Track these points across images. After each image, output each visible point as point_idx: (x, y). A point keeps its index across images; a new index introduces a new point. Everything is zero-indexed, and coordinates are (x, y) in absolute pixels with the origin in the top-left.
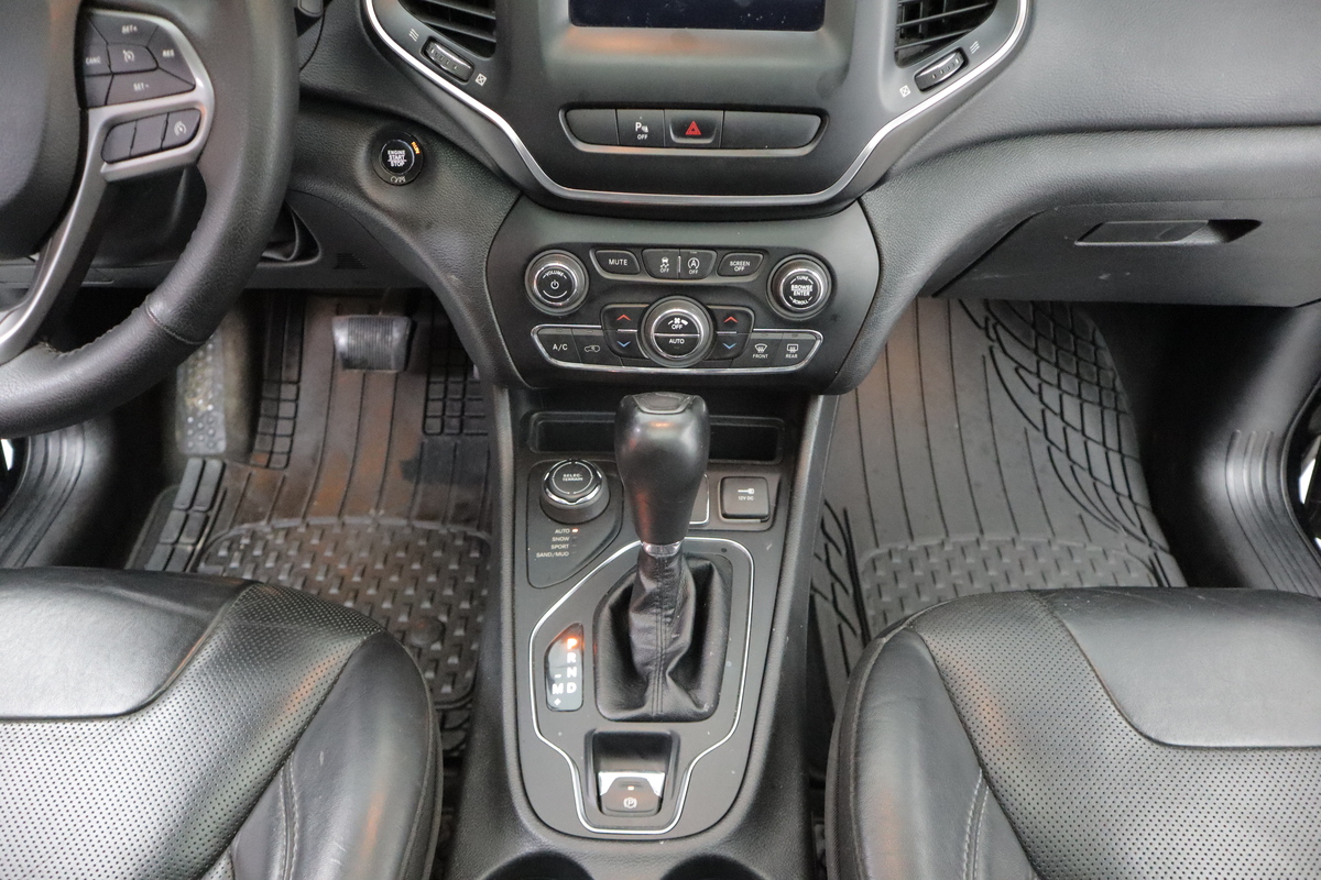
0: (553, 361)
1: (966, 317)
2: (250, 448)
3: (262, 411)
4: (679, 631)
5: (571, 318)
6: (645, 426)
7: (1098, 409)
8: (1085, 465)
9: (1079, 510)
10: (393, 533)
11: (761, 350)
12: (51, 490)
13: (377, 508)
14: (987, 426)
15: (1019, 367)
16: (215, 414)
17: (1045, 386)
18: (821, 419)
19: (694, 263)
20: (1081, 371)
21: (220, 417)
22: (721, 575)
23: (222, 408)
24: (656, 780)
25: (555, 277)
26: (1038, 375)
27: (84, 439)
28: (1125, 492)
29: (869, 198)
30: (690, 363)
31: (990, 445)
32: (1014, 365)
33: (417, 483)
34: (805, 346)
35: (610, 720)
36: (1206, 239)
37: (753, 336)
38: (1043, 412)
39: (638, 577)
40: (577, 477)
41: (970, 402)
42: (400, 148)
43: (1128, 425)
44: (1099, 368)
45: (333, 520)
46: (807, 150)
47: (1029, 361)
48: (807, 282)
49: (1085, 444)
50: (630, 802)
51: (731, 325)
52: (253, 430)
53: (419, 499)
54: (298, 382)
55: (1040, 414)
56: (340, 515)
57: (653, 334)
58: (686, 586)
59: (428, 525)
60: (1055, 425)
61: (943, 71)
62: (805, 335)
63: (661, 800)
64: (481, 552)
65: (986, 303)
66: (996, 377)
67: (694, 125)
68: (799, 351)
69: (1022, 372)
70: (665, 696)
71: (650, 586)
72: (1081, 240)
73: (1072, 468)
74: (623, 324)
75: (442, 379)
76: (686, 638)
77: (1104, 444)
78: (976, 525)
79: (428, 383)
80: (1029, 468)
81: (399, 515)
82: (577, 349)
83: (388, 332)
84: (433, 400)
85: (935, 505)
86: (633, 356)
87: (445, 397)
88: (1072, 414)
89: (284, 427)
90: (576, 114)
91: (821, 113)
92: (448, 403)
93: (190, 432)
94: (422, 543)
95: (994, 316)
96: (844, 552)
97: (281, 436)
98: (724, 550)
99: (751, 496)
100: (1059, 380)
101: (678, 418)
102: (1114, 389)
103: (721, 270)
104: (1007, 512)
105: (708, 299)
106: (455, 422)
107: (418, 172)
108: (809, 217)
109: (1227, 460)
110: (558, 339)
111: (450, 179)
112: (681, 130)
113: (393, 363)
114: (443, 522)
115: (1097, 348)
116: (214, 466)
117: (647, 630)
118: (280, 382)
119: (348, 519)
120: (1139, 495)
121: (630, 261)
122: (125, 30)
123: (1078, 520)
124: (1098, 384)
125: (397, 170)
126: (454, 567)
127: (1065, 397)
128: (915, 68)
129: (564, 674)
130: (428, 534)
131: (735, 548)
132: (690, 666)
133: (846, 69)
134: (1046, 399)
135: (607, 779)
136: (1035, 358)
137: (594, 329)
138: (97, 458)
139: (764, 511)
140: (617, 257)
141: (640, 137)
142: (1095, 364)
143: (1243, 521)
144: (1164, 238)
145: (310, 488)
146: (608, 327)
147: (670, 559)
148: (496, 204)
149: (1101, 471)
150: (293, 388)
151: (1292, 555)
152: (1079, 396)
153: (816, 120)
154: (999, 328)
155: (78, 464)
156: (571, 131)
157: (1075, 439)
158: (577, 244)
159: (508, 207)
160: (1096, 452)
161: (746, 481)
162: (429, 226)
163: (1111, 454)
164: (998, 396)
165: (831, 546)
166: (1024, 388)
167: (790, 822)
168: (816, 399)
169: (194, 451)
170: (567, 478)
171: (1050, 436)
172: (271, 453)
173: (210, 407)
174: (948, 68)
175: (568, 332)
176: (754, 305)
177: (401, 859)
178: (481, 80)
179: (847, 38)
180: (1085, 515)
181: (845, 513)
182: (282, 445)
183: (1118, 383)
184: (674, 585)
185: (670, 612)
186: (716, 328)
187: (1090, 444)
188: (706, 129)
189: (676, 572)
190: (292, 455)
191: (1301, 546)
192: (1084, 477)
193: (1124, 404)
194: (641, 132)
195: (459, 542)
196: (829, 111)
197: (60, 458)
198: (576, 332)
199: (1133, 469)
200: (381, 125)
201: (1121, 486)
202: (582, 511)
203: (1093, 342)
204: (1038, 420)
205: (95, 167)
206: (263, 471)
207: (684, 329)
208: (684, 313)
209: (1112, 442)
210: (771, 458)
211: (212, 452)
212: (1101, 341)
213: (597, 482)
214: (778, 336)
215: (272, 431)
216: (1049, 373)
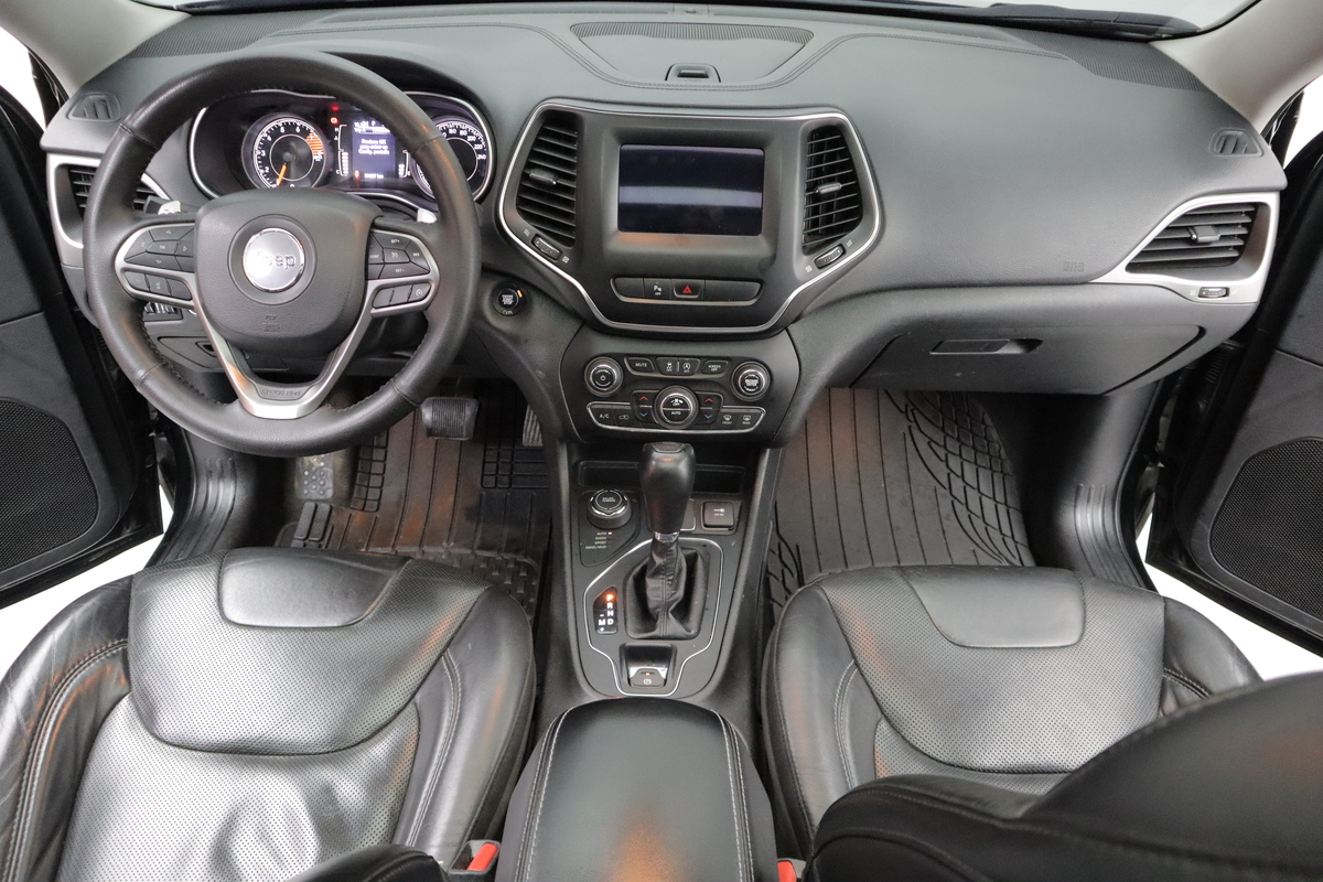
0: (600, 425)
1: (891, 404)
2: (350, 494)
3: (359, 468)
4: (676, 589)
5: (612, 398)
6: (658, 460)
7: (989, 473)
8: (979, 514)
9: (973, 547)
10: (461, 558)
11: (728, 419)
12: (212, 520)
13: (448, 541)
14: (906, 484)
15: (930, 442)
16: (325, 469)
17: (949, 455)
18: (768, 465)
19: (687, 366)
20: (976, 445)
21: (330, 471)
22: (702, 558)
23: (331, 465)
24: (662, 671)
25: (604, 373)
26: (945, 447)
27: (236, 482)
28: (1009, 534)
29: (792, 328)
30: (684, 427)
31: (908, 499)
32: (928, 440)
33: (478, 524)
34: (755, 417)
35: (636, 639)
36: (1012, 350)
37: (723, 410)
38: (949, 475)
39: (652, 558)
40: (612, 500)
41: (892, 468)
42: (510, 293)
43: (1011, 483)
44: (989, 442)
45: (415, 549)
46: (752, 302)
47: (939, 437)
48: (755, 378)
49: (980, 498)
50: (648, 681)
51: (709, 404)
52: (352, 484)
53: (479, 536)
54: (385, 447)
55: (946, 477)
56: (421, 545)
57: (662, 409)
58: (681, 563)
59: (487, 554)
60: (957, 484)
61: (831, 257)
62: (754, 410)
63: (666, 681)
64: (528, 572)
65: (906, 394)
66: (913, 448)
67: (687, 288)
68: (752, 420)
69: (933, 445)
70: (669, 626)
71: (659, 561)
72: (933, 351)
73: (969, 517)
74: (644, 402)
75: (496, 447)
76: (681, 593)
77: (995, 499)
78: (895, 557)
79: (485, 450)
80: (937, 516)
81: (465, 546)
82: (614, 417)
83: (463, 410)
84: (489, 462)
85: (865, 543)
86: (649, 423)
87: (498, 460)
88: (970, 477)
89: (375, 481)
90: (620, 281)
91: (761, 282)
92: (500, 465)
93: (306, 483)
94: (483, 566)
95: (913, 404)
96: (796, 575)
97: (373, 487)
98: (705, 546)
99: (722, 514)
100: (960, 451)
101: (677, 456)
102: (1000, 457)
103: (704, 370)
104: (919, 547)
105: (696, 388)
106: (506, 479)
107: (521, 308)
108: (755, 339)
109: (1075, 506)
110: (603, 411)
111: (541, 313)
112: (680, 290)
113: (464, 433)
114: (499, 552)
115: (986, 426)
116: (325, 508)
117: (657, 589)
118: (372, 447)
119: (425, 548)
120: (1020, 536)
121: (649, 364)
122: (393, 241)
123: (972, 554)
124: (988, 453)
125: (507, 307)
126: (508, 582)
127: (965, 464)
128: (814, 256)
129: (606, 614)
130: (487, 560)
131: (712, 545)
132: (683, 610)
133: (774, 257)
134: (950, 465)
135: (633, 670)
136: (942, 434)
137: (626, 405)
138: (244, 498)
139: (730, 522)
140: (640, 362)
141: (657, 294)
142: (986, 438)
143: (1085, 549)
144: (988, 349)
145: (396, 528)
146: (634, 403)
147: (672, 544)
148: (568, 328)
149: (991, 518)
150: (383, 452)
151: (1118, 573)
152: (976, 463)
153: (758, 285)
154: (915, 412)
155: (230, 502)
156: (617, 290)
157: (972, 494)
158: (617, 354)
159: (575, 331)
160: (988, 504)
161: (719, 505)
162: (526, 341)
163: (999, 506)
164: (915, 464)
165: (786, 570)
166: (935, 457)
167: (742, 696)
168: (765, 452)
169: (308, 497)
170: (605, 500)
171: (954, 493)
172: (366, 499)
173: (322, 464)
174: (834, 255)
175: (610, 407)
176: (723, 392)
177: (519, 699)
178: (566, 259)
179: (775, 240)
180: (978, 551)
181: (797, 547)
182: (373, 494)
183: (1002, 452)
184: (673, 560)
185: (671, 578)
186: (700, 405)
187: (984, 498)
188: (694, 290)
189: (675, 552)
190: (382, 501)
191: (1127, 567)
192: (978, 523)
193: (1008, 467)
194: (657, 291)
195: (511, 566)
196: (765, 280)
197: (217, 498)
198: (614, 407)
199: (1016, 517)
200: (500, 279)
201: (1006, 530)
202: (616, 520)
203: (983, 422)
204: (944, 480)
205: (369, 309)
206: (360, 513)
207: (681, 406)
208: (679, 396)
209: (1000, 497)
210: (736, 491)
211: (322, 497)
212: (989, 421)
213: (624, 503)
214: (738, 411)
215: (366, 484)
216: (953, 445)
